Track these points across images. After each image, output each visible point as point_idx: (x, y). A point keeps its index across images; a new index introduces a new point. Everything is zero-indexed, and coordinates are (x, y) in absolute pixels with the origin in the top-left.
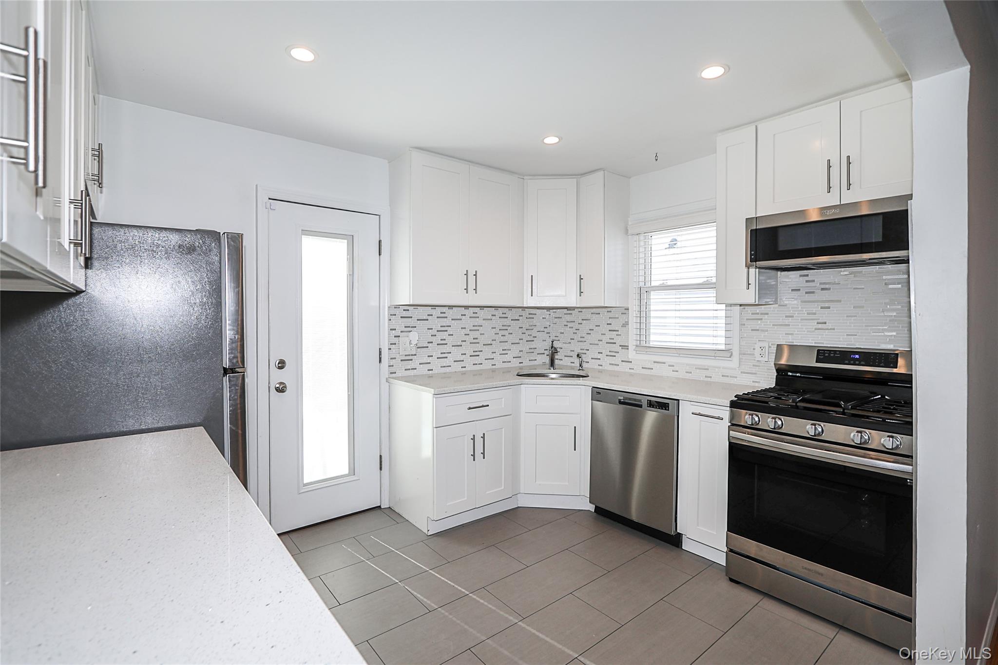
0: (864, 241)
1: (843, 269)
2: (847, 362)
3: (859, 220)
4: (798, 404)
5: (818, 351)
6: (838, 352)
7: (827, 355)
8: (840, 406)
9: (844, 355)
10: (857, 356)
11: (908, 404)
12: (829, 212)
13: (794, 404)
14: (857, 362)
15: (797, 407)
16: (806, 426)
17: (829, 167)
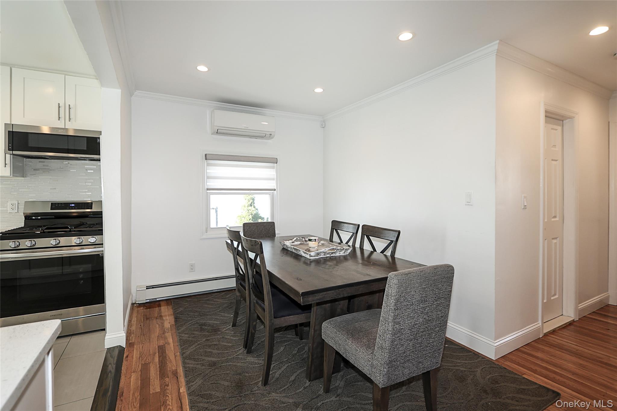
0: (69, 148)
1: (65, 161)
2: (68, 208)
3: (67, 137)
4: (45, 231)
5: (52, 203)
6: (63, 204)
7: (57, 205)
8: (68, 228)
9: (66, 205)
10: (73, 205)
11: (101, 224)
12: (60, 131)
13: (43, 231)
14: (73, 208)
15: (44, 232)
16: (50, 241)
17: (59, 107)
